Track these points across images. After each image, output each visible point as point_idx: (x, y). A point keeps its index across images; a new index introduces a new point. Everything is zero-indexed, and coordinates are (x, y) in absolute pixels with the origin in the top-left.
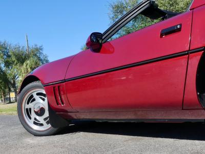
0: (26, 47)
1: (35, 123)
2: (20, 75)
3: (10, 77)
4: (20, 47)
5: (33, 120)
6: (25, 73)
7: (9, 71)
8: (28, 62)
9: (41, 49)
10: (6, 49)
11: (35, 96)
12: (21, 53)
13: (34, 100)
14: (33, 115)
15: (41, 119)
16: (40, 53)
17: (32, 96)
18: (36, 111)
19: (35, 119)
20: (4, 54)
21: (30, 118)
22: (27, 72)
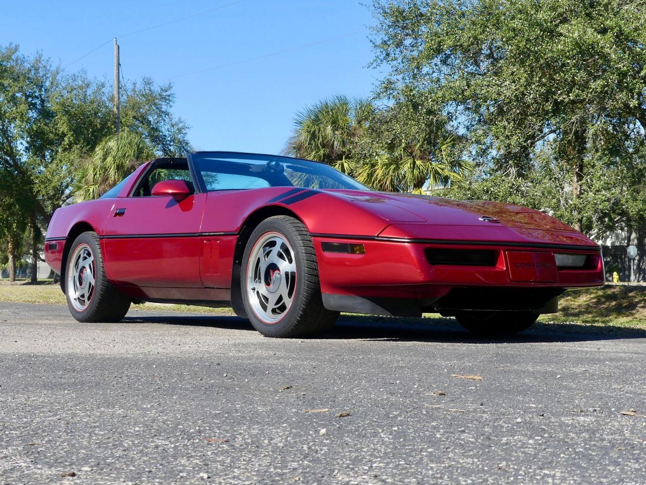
0: (110, 89)
2: (79, 188)
3: (42, 192)
4: (88, 86)
6: (95, 182)
7: (42, 168)
8: (112, 144)
9: (166, 99)
10: (40, 87)
12: (89, 108)
16: (162, 114)
20: (32, 106)
22: (106, 179)
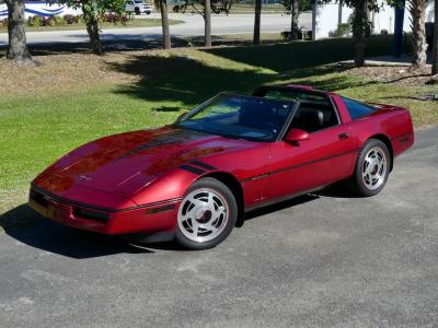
1: (199, 235)
5: (196, 231)
11: (193, 201)
13: (193, 206)
14: (196, 226)
15: (207, 226)
17: (188, 202)
18: (199, 218)
19: (199, 229)
21: (191, 231)
